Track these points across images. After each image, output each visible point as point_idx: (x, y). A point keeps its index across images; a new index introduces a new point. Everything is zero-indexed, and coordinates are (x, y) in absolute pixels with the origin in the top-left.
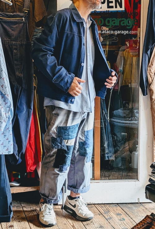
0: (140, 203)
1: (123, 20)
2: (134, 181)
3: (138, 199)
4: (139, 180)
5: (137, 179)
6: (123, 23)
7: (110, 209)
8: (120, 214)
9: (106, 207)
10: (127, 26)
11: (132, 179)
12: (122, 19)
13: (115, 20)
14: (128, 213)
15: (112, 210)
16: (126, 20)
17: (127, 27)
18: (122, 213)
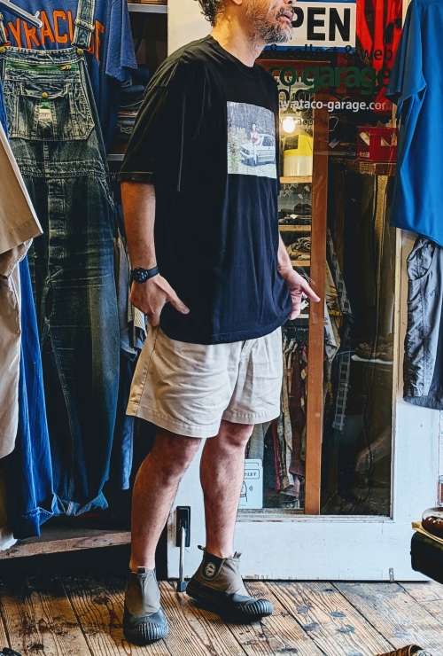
0: (397, 582)
1: (352, 73)
2: (380, 522)
3: (391, 570)
4: (392, 519)
5: (388, 515)
6: (352, 81)
7: (312, 599)
8: (341, 615)
9: (303, 595)
10: (362, 88)
11: (375, 513)
12: (349, 69)
13: (328, 72)
14: (363, 611)
15: (317, 603)
16: (360, 71)
17: (363, 92)
18: (345, 612)
